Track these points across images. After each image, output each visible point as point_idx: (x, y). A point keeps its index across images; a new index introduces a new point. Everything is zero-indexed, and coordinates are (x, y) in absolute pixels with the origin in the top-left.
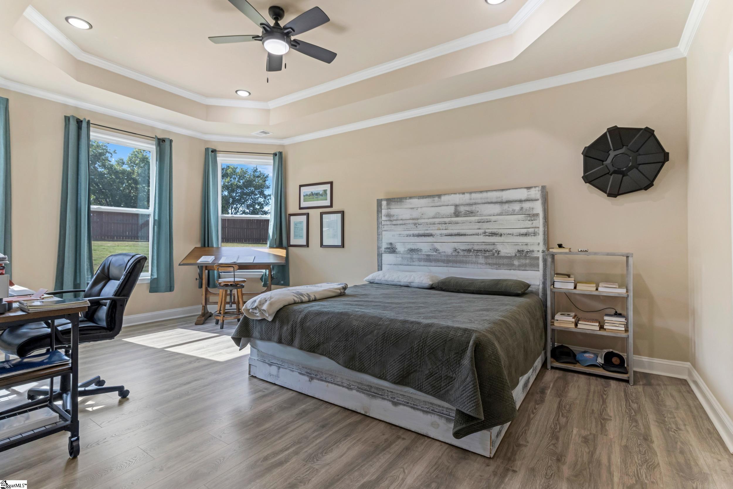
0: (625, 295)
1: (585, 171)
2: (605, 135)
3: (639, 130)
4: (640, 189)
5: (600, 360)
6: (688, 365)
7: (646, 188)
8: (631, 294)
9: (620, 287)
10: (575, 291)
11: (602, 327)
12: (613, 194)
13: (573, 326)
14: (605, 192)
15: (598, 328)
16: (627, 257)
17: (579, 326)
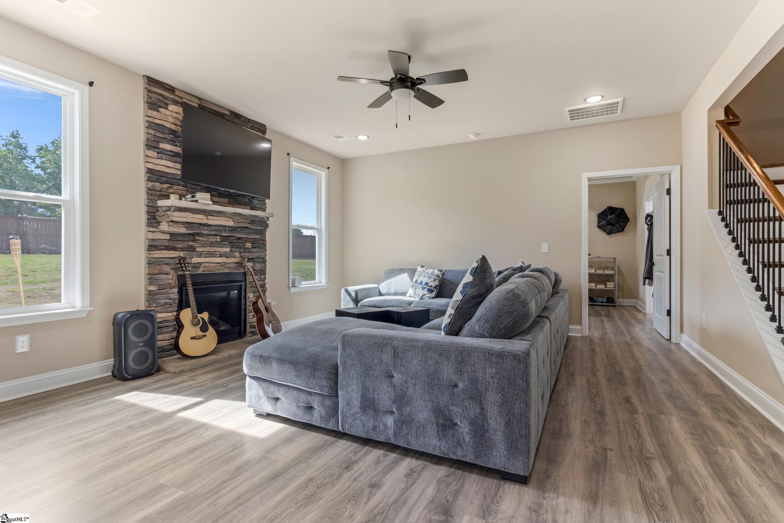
0: (614, 273)
1: (598, 223)
2: (606, 209)
3: (619, 209)
4: (619, 232)
5: (605, 300)
6: (636, 300)
7: (622, 231)
8: (616, 273)
9: (612, 271)
10: (595, 273)
11: (606, 287)
12: (609, 233)
13: (595, 287)
14: (606, 232)
15: (604, 287)
16: (615, 259)
17: (597, 287)
